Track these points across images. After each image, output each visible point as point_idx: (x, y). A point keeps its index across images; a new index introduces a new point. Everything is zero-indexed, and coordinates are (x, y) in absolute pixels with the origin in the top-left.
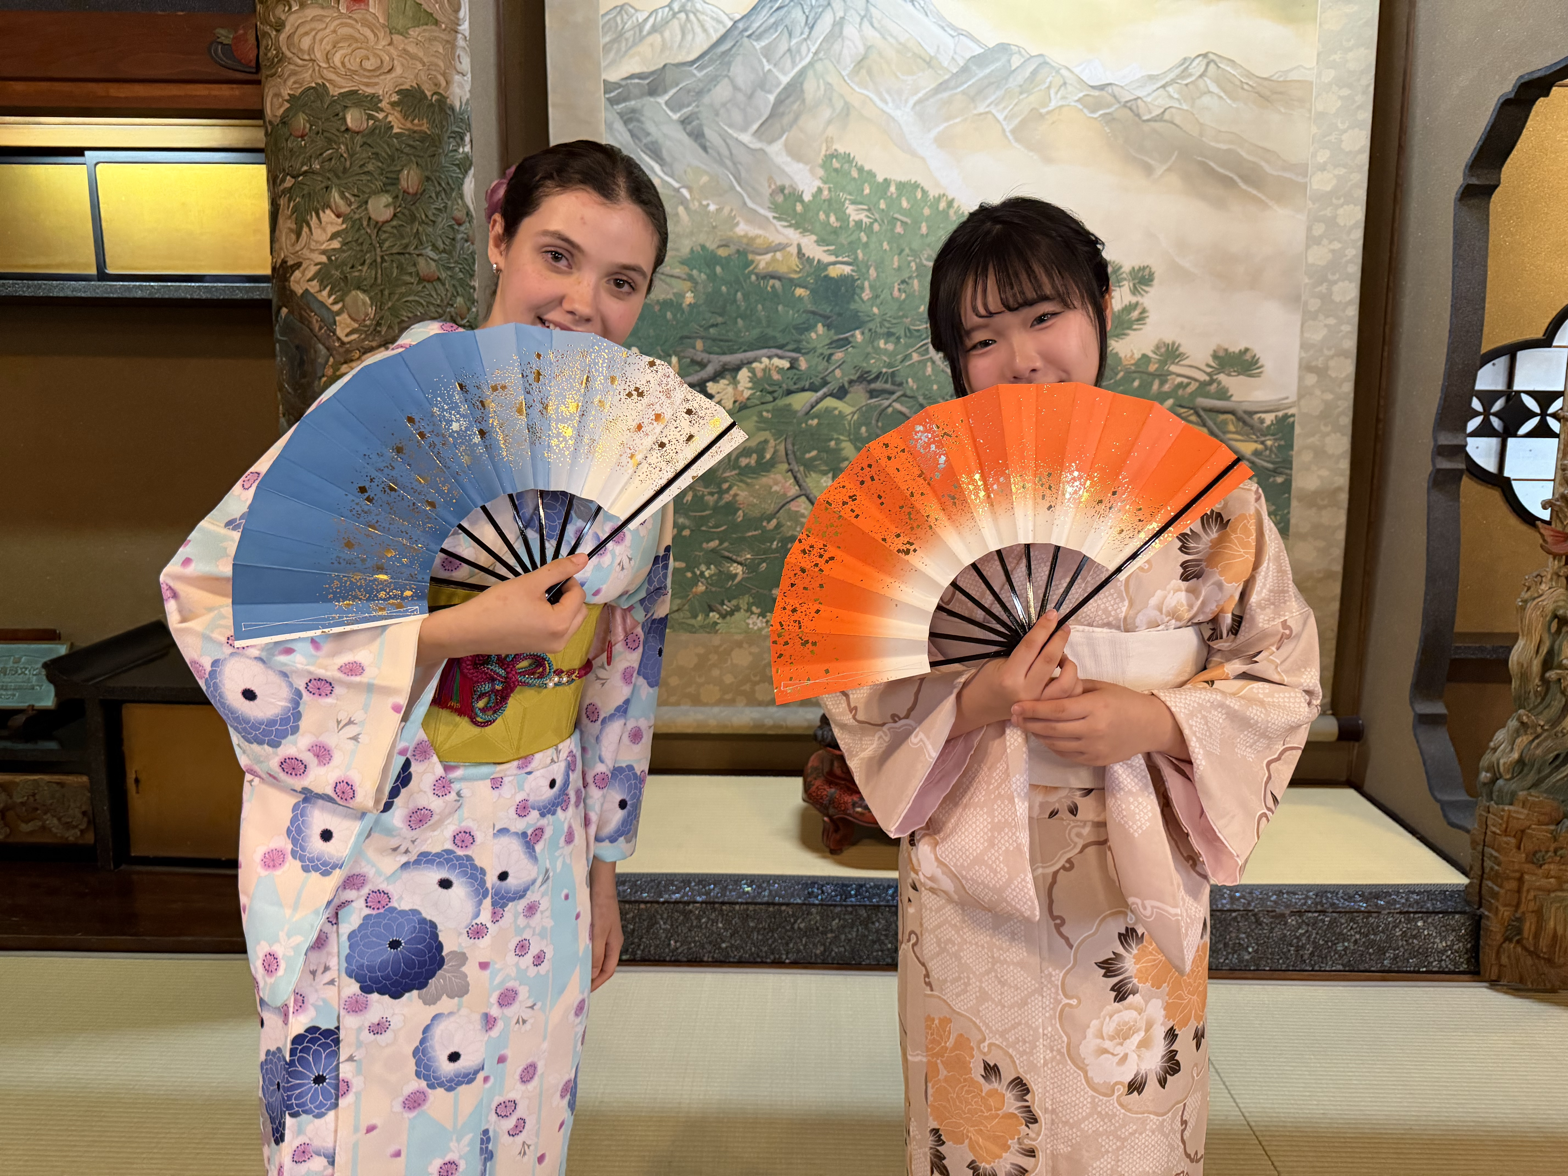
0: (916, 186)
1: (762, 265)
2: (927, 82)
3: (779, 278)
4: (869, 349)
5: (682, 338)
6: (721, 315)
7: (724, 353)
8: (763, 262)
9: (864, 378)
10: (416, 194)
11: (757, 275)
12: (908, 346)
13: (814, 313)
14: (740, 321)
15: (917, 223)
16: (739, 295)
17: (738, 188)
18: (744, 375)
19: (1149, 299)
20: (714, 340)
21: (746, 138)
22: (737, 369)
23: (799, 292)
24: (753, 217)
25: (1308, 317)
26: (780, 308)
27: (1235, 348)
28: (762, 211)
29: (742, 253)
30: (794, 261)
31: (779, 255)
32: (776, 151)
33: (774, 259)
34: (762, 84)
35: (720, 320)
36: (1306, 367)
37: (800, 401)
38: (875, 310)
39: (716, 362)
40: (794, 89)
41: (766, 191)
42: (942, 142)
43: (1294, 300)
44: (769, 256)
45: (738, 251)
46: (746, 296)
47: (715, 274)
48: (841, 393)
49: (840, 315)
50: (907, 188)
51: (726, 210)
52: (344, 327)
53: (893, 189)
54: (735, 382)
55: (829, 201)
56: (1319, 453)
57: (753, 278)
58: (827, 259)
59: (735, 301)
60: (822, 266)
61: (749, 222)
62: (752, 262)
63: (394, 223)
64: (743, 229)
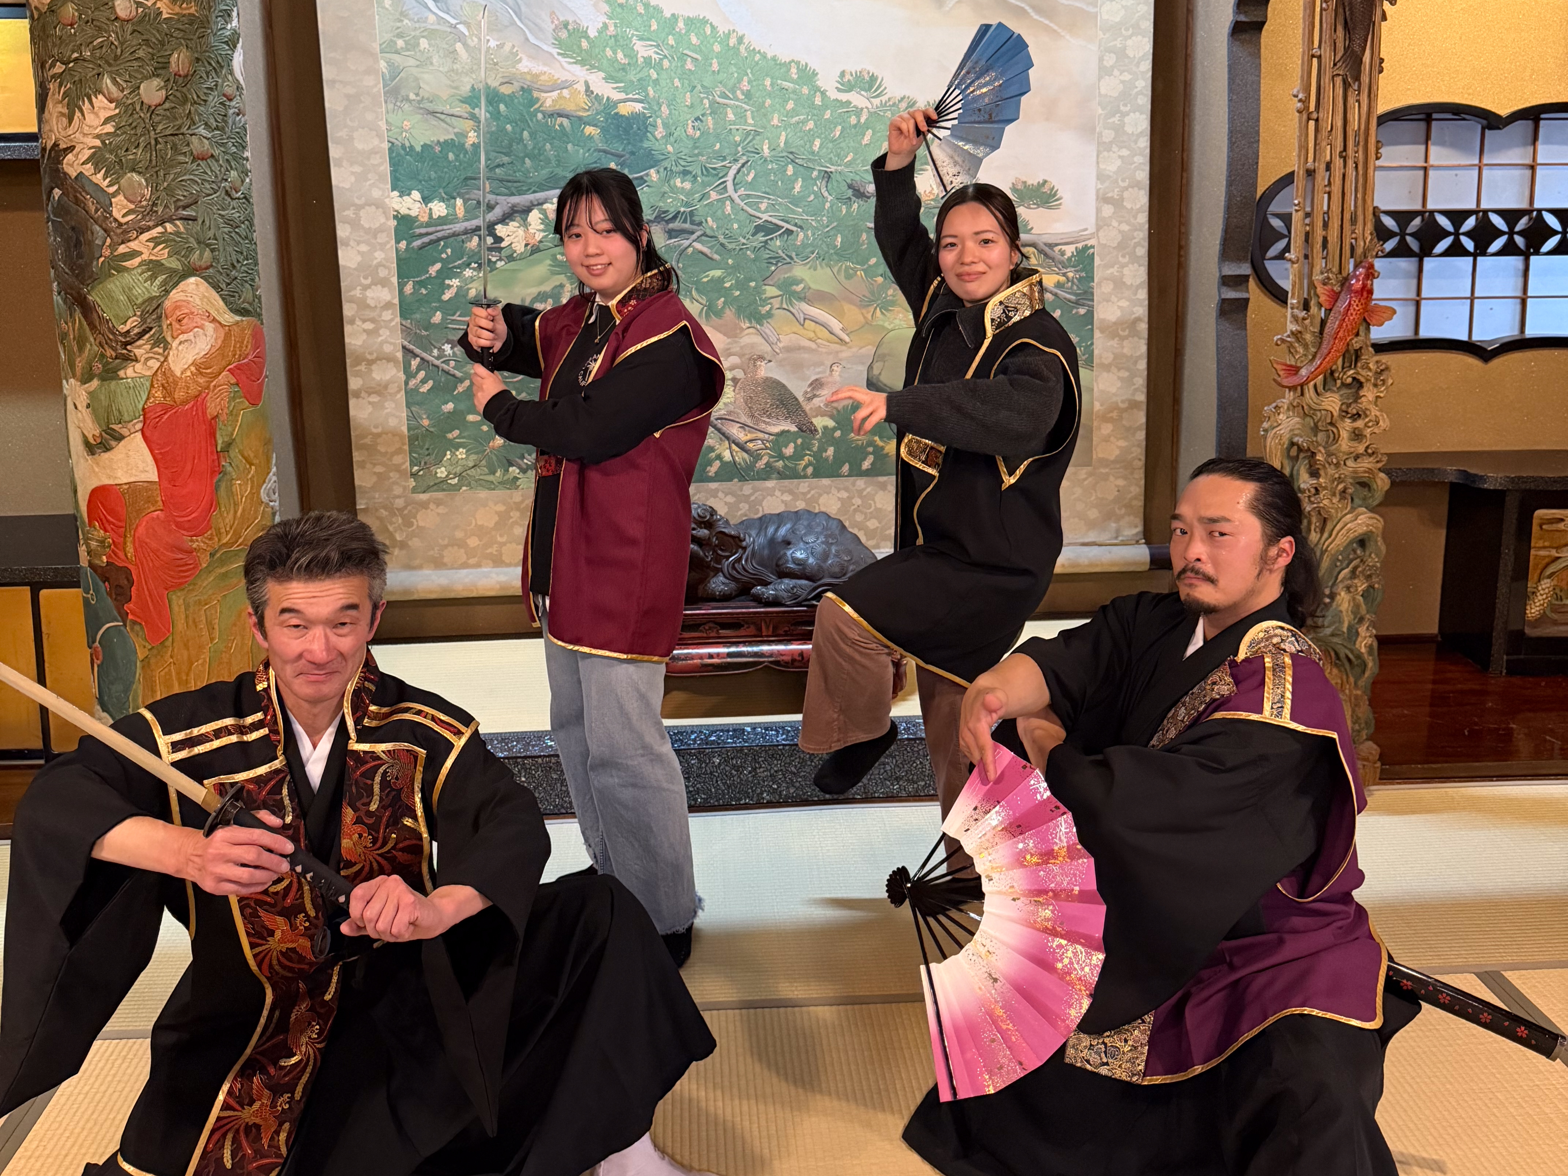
0: (704, 21)
1: (549, 103)
3: (567, 116)
4: (666, 188)
5: (466, 179)
6: (506, 154)
7: (513, 194)
8: (549, 100)
9: (661, 218)
10: (186, 76)
11: (543, 113)
12: (704, 185)
13: (605, 151)
14: (527, 160)
15: (706, 58)
16: (526, 134)
17: (519, 23)
18: (535, 216)
20: (501, 181)
22: (527, 210)
23: (589, 130)
24: (536, 52)
25: (1104, 147)
26: (570, 146)
27: (1033, 177)
28: (545, 47)
29: (526, 90)
30: (582, 99)
31: (565, 93)
33: (561, 97)
35: (506, 159)
36: (1104, 198)
38: (670, 148)
39: (505, 203)
41: (549, 27)
43: (1087, 129)
44: (555, 94)
45: (522, 88)
46: (532, 135)
47: (499, 112)
49: (632, 153)
50: (696, 23)
51: (507, 48)
52: (120, 208)
53: (681, 24)
54: (525, 224)
55: (615, 36)
56: (1119, 283)
57: (540, 116)
58: (616, 96)
59: (522, 140)
60: (611, 104)
61: (531, 57)
62: (538, 99)
63: (167, 105)
64: (526, 65)
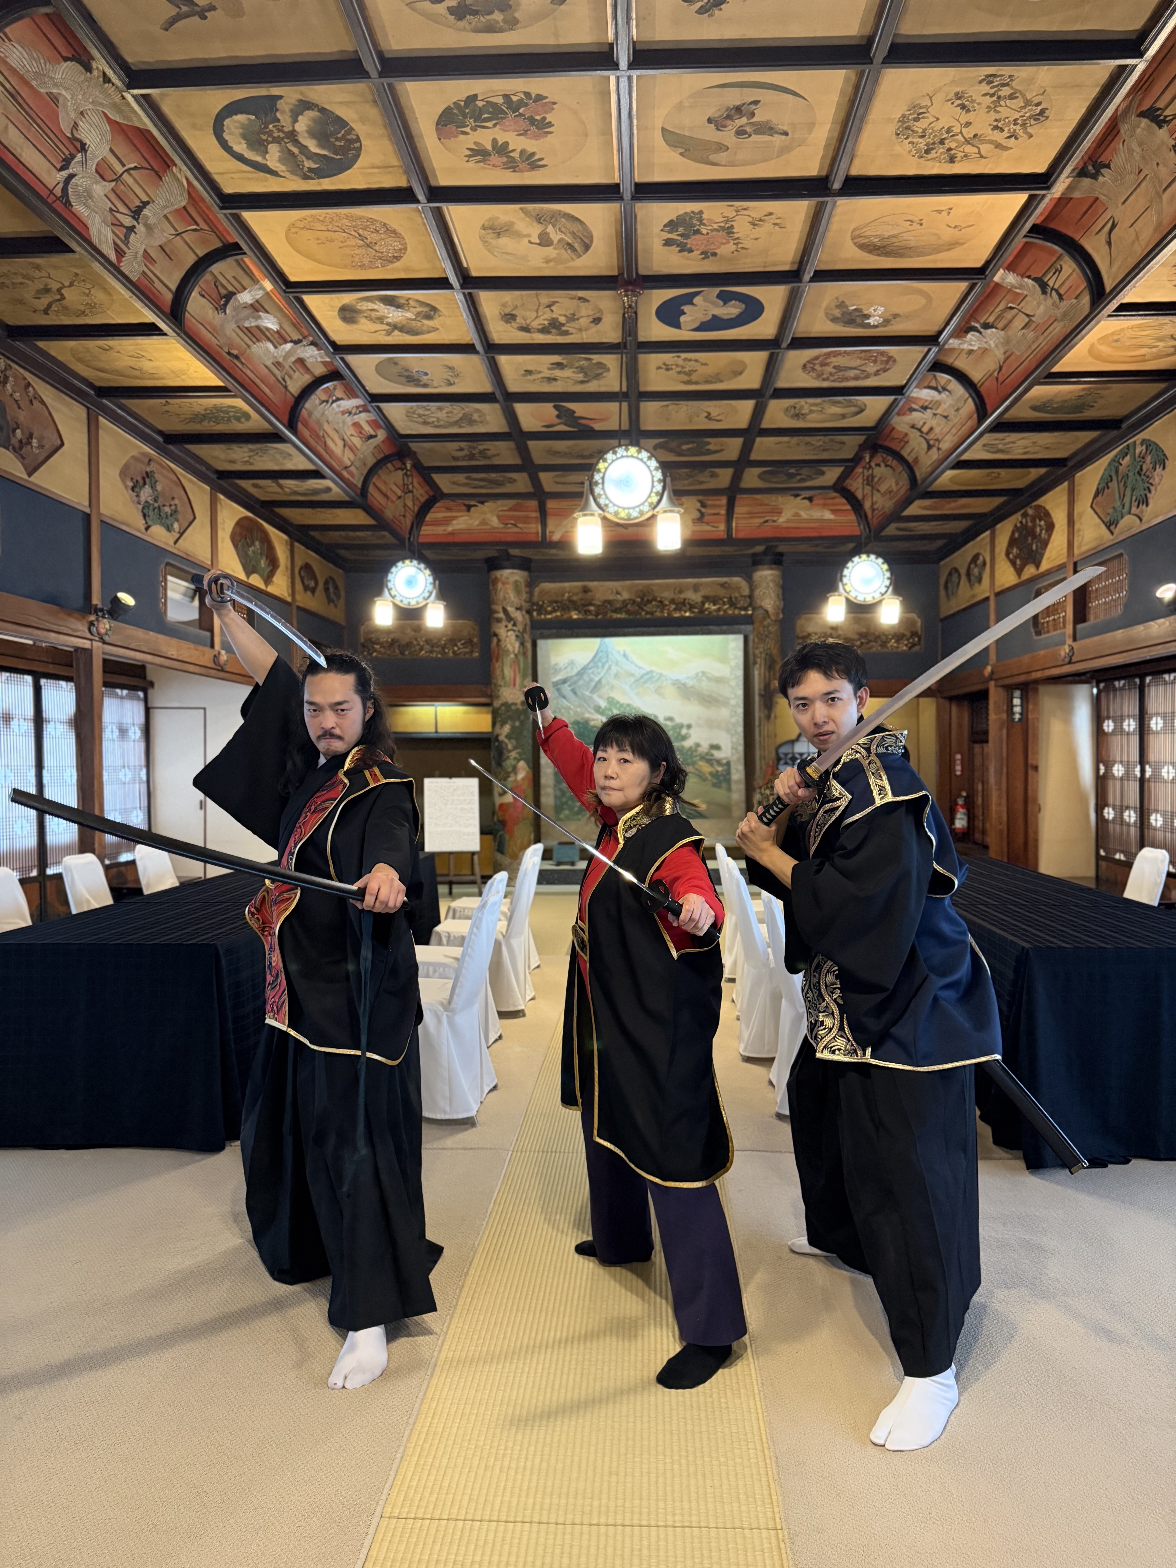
2: (632, 680)
8: (592, 723)
17: (585, 706)
19: (692, 731)
21: (587, 693)
24: (587, 711)
25: (732, 735)
27: (715, 743)
28: (590, 711)
32: (595, 697)
34: (591, 680)
36: (733, 748)
40: (600, 681)
41: (591, 706)
42: (637, 694)
43: (728, 731)
50: (628, 705)
56: (737, 770)
64: (587, 715)
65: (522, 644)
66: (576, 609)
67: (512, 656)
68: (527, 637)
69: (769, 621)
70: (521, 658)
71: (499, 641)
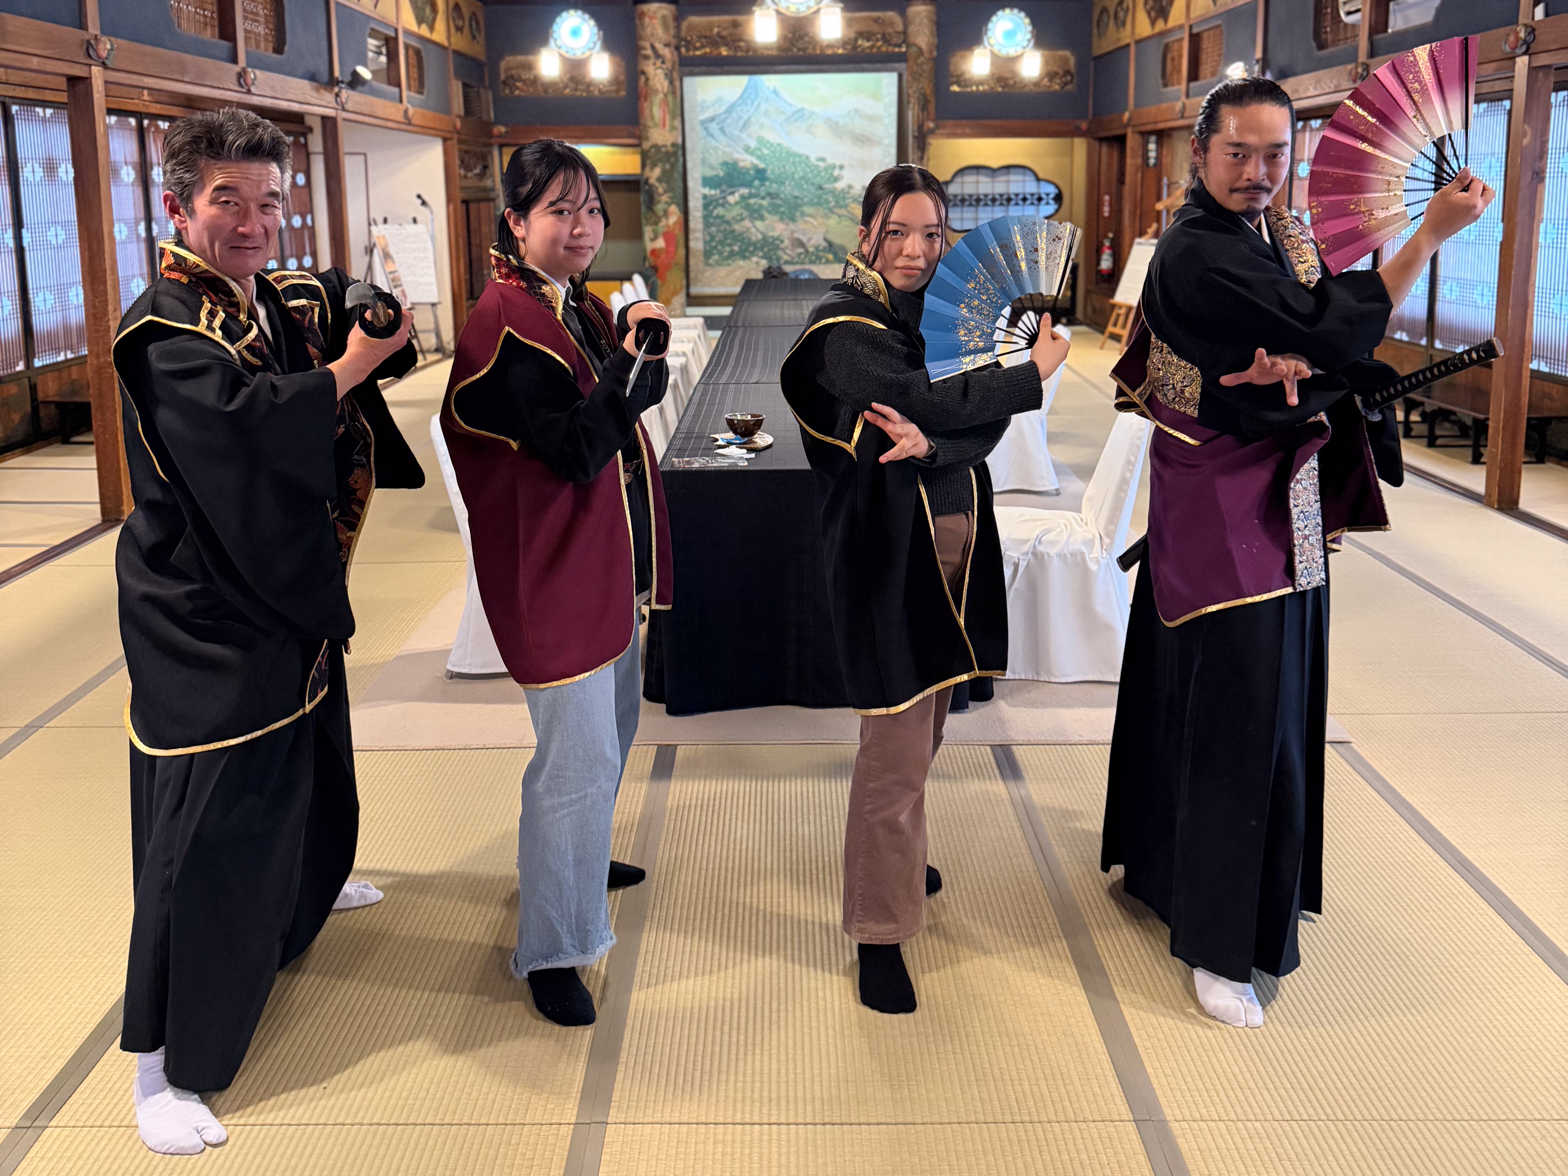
1: (741, 165)
2: (782, 118)
3: (746, 168)
5: (720, 184)
6: (730, 178)
9: (769, 194)
13: (755, 177)
14: (735, 180)
15: (781, 154)
16: (735, 172)
17: (735, 145)
18: (737, 195)
19: (844, 173)
20: (729, 185)
21: (736, 132)
22: (735, 192)
23: (751, 172)
24: (738, 152)
26: (746, 176)
28: (741, 151)
29: (735, 162)
30: (750, 164)
31: (745, 162)
32: (744, 136)
33: (744, 164)
34: (740, 118)
37: (752, 201)
39: (729, 190)
40: (749, 120)
41: (742, 146)
42: (788, 133)
46: (737, 173)
47: (728, 168)
48: (763, 198)
50: (779, 145)
51: (731, 152)
54: (734, 196)
55: (759, 148)
57: (739, 168)
58: (758, 163)
59: (734, 174)
60: (757, 165)
61: (737, 154)
62: (738, 164)
65: (671, 82)
66: (726, 44)
67: (661, 96)
68: (676, 75)
69: (922, 59)
70: (670, 98)
71: (647, 79)
